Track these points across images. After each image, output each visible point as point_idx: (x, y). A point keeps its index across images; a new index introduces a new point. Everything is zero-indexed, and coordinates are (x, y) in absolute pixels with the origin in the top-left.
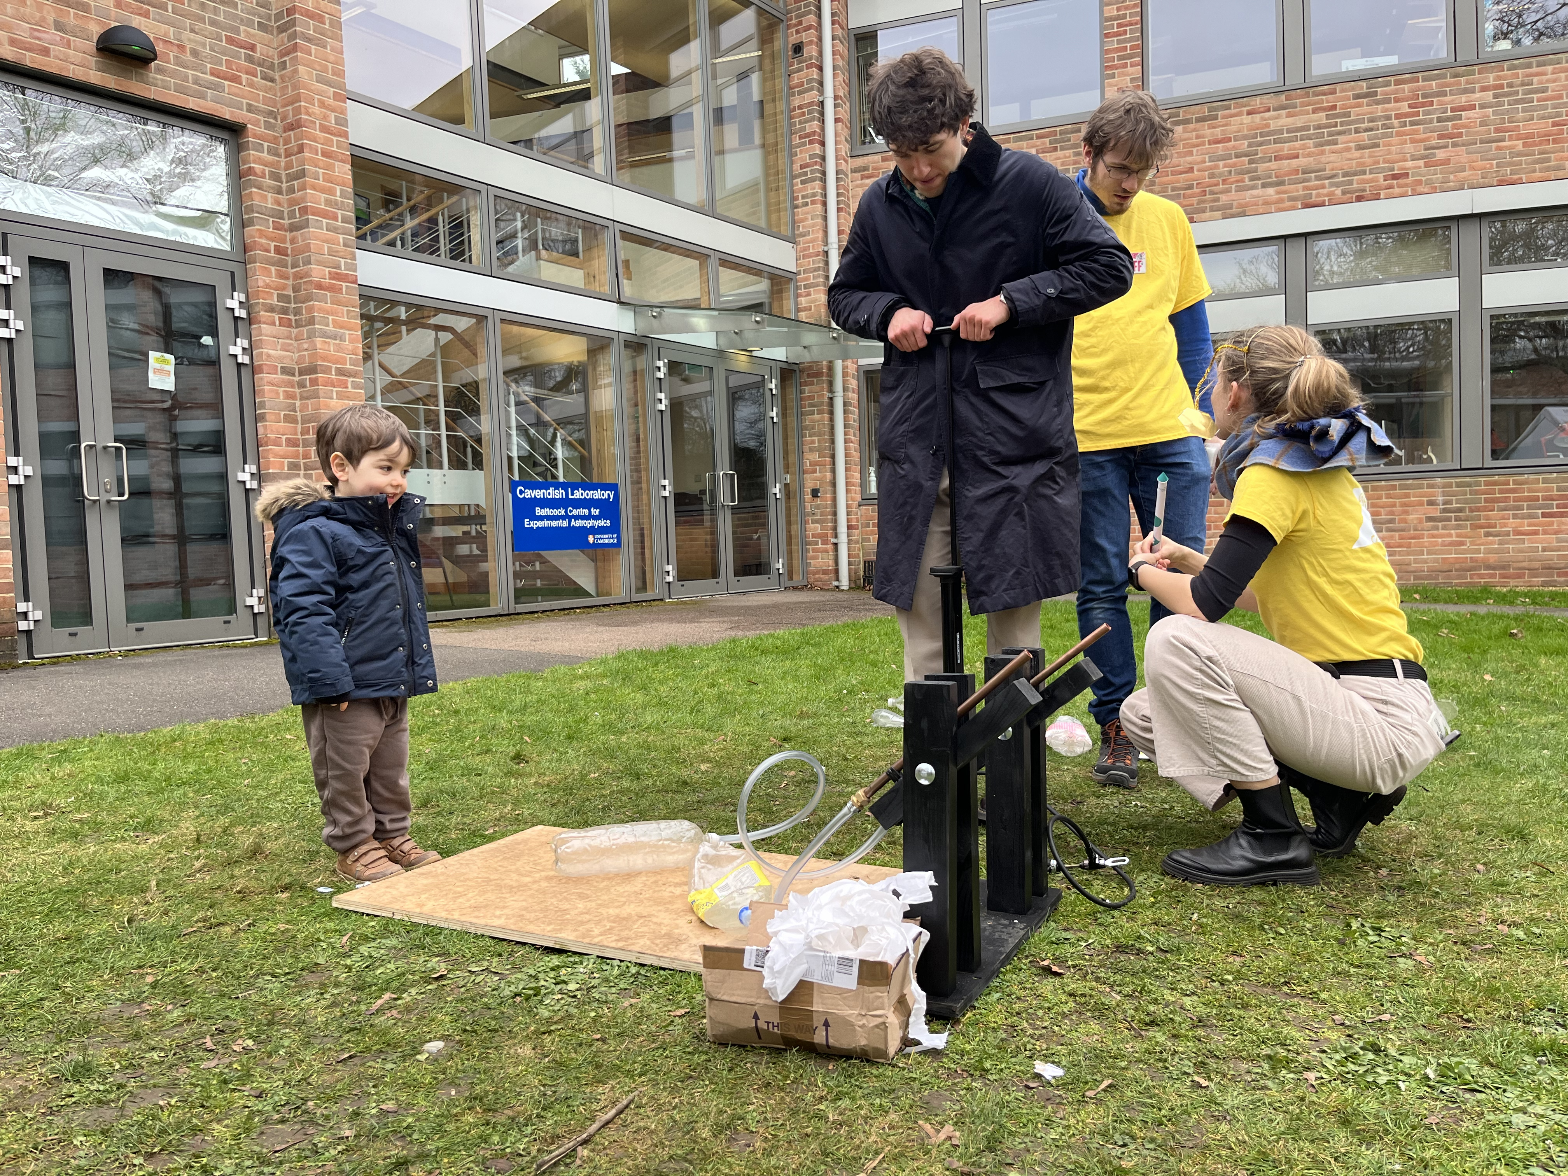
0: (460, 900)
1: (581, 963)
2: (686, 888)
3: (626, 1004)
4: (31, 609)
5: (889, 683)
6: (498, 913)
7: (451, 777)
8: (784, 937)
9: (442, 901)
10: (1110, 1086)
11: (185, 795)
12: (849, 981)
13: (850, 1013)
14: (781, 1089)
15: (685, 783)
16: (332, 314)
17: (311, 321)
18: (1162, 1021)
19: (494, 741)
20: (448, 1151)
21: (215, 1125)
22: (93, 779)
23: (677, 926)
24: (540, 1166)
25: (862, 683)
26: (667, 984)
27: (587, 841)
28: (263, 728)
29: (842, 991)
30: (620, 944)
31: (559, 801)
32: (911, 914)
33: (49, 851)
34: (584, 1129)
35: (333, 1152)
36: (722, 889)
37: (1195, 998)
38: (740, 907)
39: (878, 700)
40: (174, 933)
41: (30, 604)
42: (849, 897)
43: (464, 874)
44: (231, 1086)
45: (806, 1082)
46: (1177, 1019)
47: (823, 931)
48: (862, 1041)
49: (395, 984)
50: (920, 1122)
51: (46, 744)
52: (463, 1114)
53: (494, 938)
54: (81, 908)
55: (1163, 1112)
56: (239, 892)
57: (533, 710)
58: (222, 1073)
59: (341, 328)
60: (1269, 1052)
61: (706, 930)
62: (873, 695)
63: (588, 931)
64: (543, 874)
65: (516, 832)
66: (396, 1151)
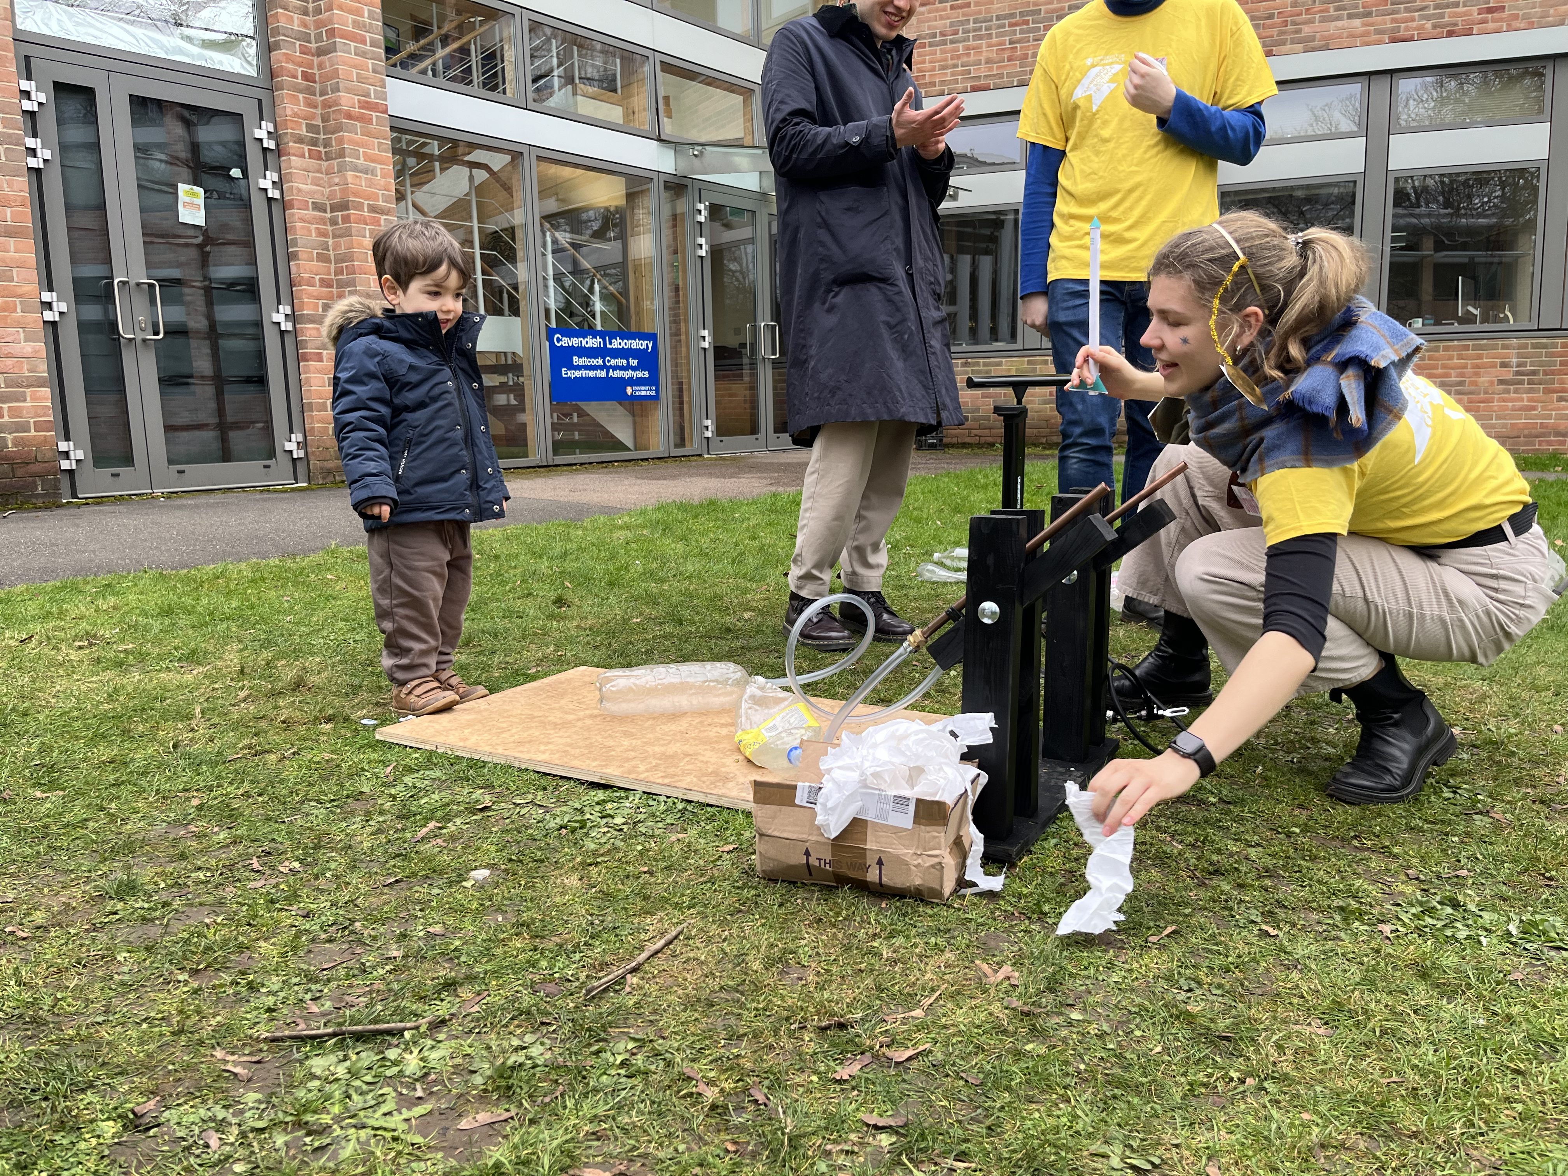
0: (504, 735)
1: (627, 798)
2: (732, 729)
3: (673, 838)
4: (72, 448)
5: (934, 538)
6: (542, 748)
7: (493, 618)
8: (837, 774)
9: (486, 736)
10: (1174, 932)
11: (228, 628)
12: (906, 820)
13: (906, 852)
14: (834, 925)
15: (728, 630)
16: (363, 147)
17: (342, 154)
18: (1227, 870)
19: (535, 585)
20: (496, 974)
21: (262, 943)
22: (138, 611)
23: (724, 765)
24: (589, 992)
25: (907, 538)
26: (714, 821)
27: (632, 680)
28: (304, 568)
29: (896, 830)
30: (666, 781)
31: (602, 644)
32: (970, 755)
33: (94, 679)
34: (632, 957)
35: (381, 972)
36: (769, 729)
37: (1260, 849)
38: (789, 747)
39: (924, 554)
40: (219, 759)
41: (71, 443)
42: (905, 736)
43: (507, 711)
44: (277, 906)
45: (858, 919)
46: (1244, 869)
47: (879, 769)
48: (917, 880)
49: (439, 814)
50: (977, 962)
51: (90, 579)
52: (510, 940)
53: (538, 772)
54: (126, 733)
55: (1230, 959)
56: (284, 722)
57: (573, 557)
58: (268, 893)
59: (373, 161)
60: (1341, 903)
61: (754, 770)
62: (917, 551)
63: (634, 767)
64: (587, 712)
65: (560, 671)
66: (444, 972)
